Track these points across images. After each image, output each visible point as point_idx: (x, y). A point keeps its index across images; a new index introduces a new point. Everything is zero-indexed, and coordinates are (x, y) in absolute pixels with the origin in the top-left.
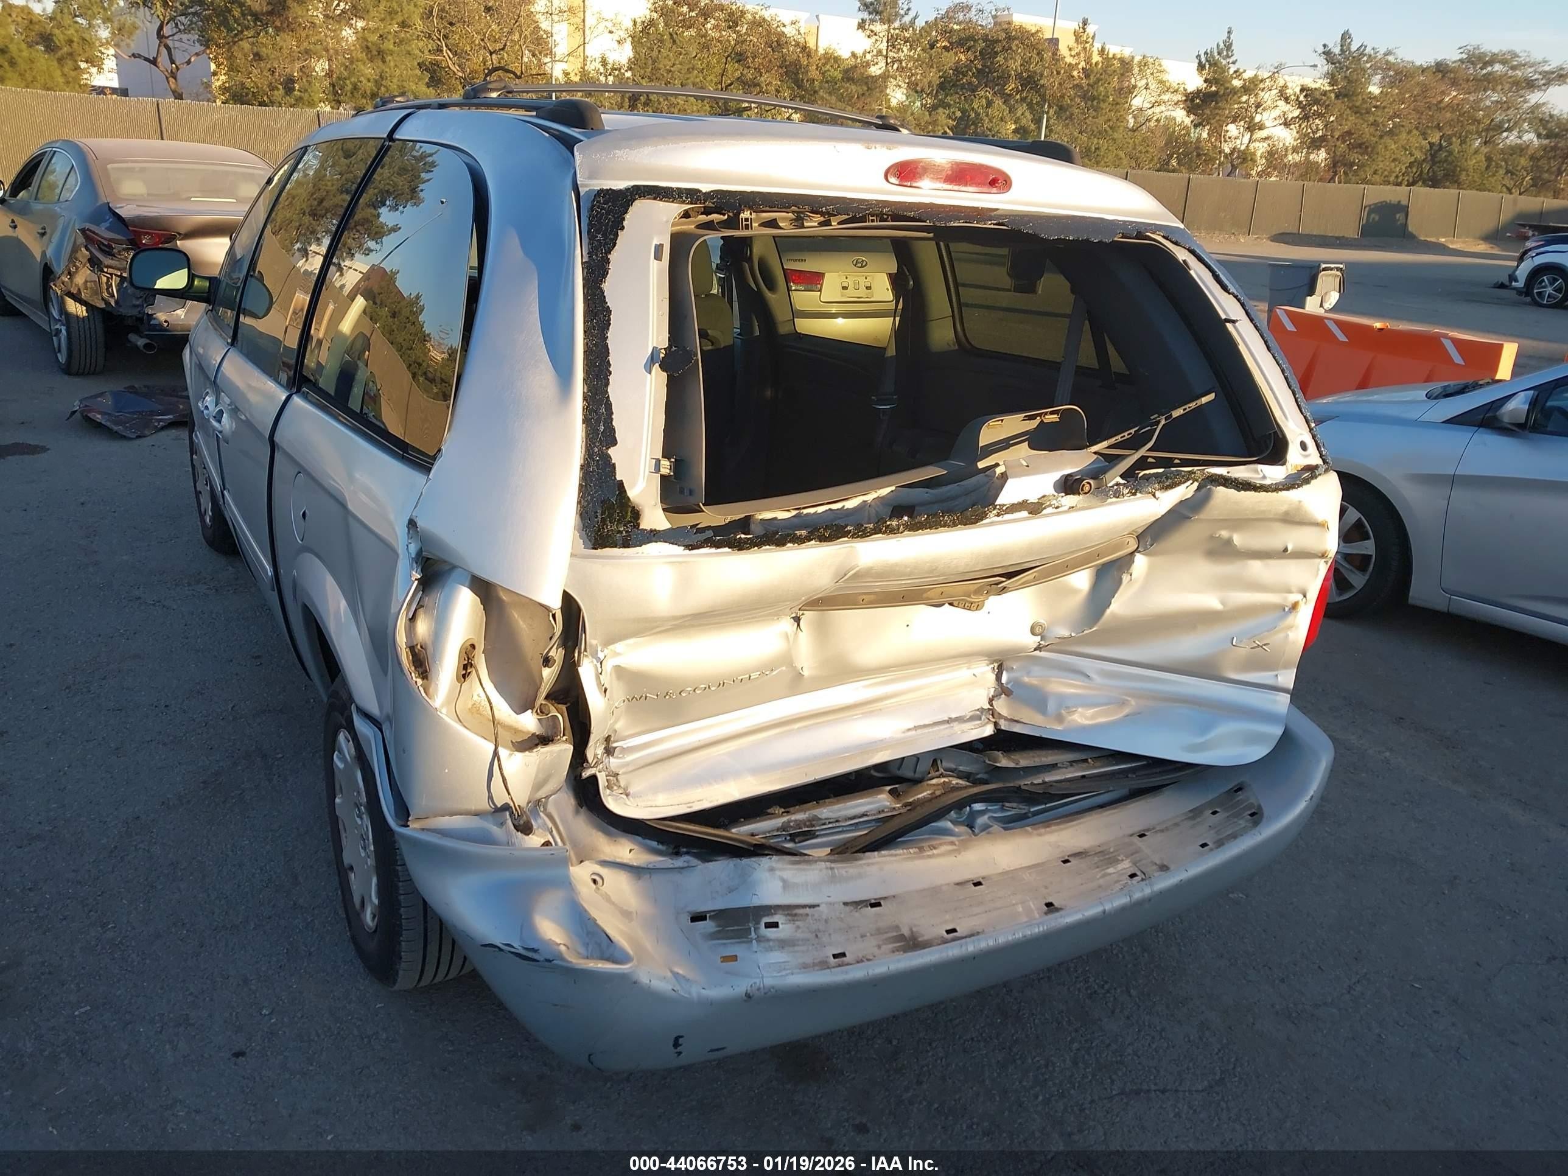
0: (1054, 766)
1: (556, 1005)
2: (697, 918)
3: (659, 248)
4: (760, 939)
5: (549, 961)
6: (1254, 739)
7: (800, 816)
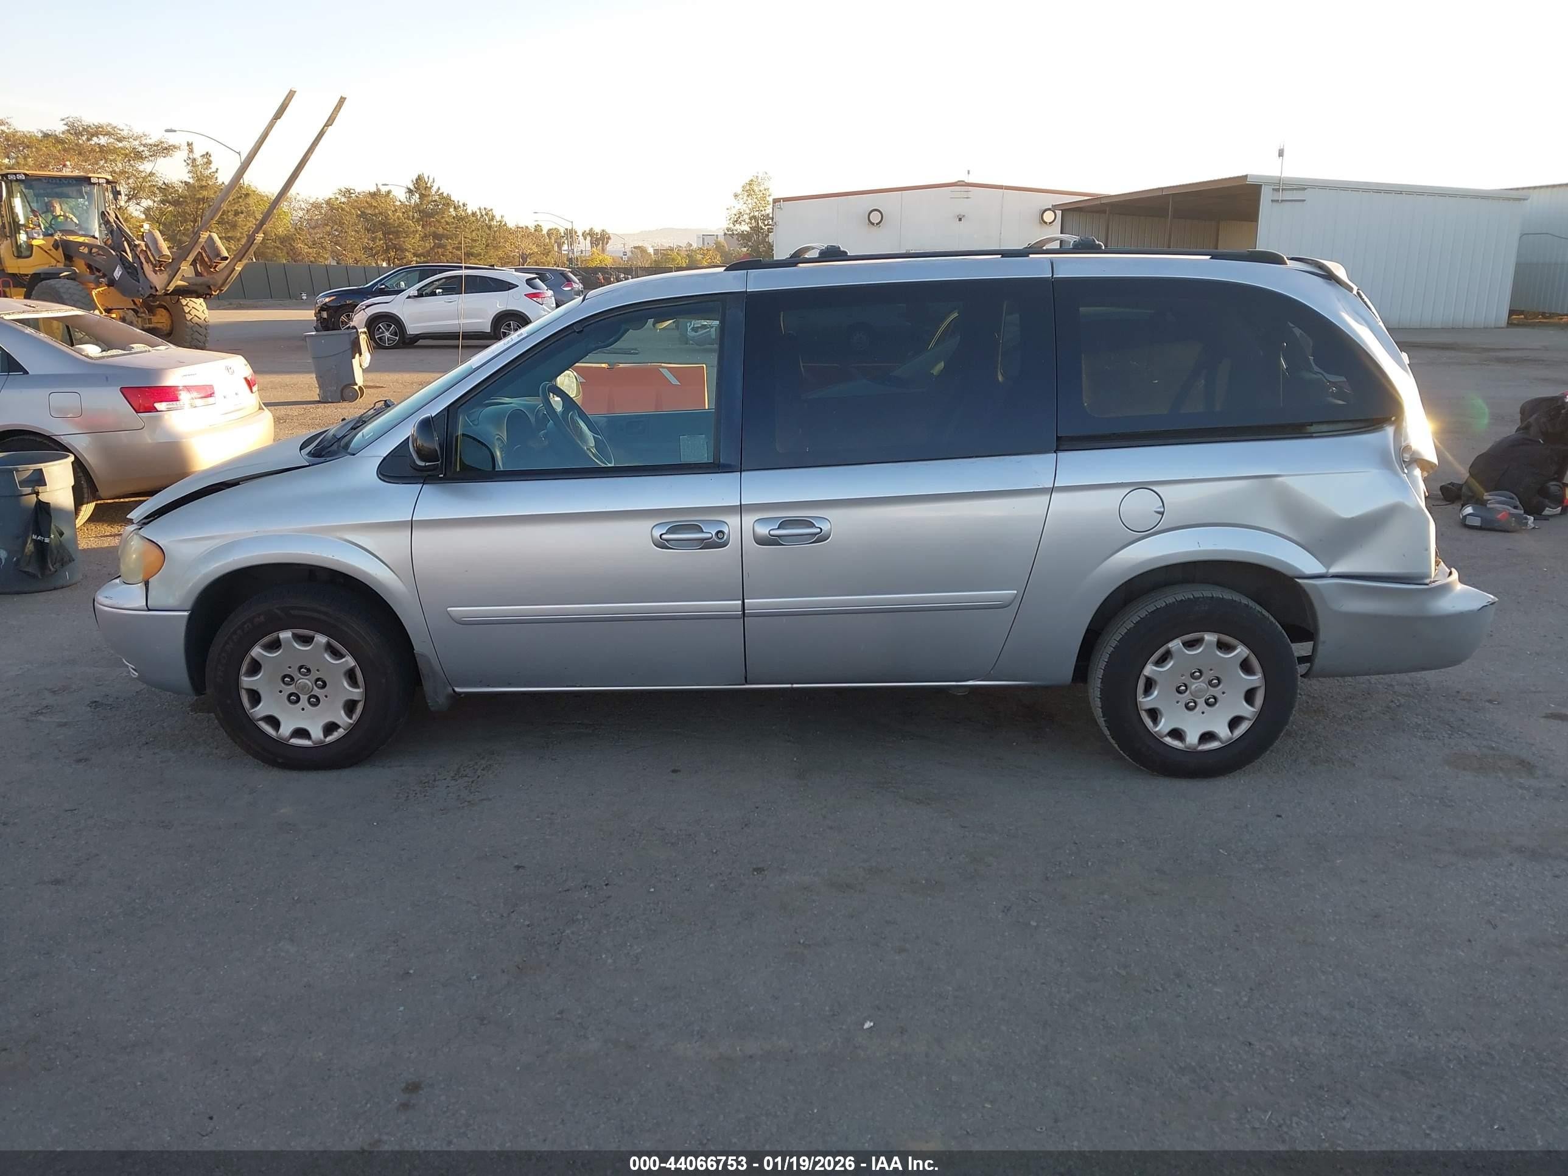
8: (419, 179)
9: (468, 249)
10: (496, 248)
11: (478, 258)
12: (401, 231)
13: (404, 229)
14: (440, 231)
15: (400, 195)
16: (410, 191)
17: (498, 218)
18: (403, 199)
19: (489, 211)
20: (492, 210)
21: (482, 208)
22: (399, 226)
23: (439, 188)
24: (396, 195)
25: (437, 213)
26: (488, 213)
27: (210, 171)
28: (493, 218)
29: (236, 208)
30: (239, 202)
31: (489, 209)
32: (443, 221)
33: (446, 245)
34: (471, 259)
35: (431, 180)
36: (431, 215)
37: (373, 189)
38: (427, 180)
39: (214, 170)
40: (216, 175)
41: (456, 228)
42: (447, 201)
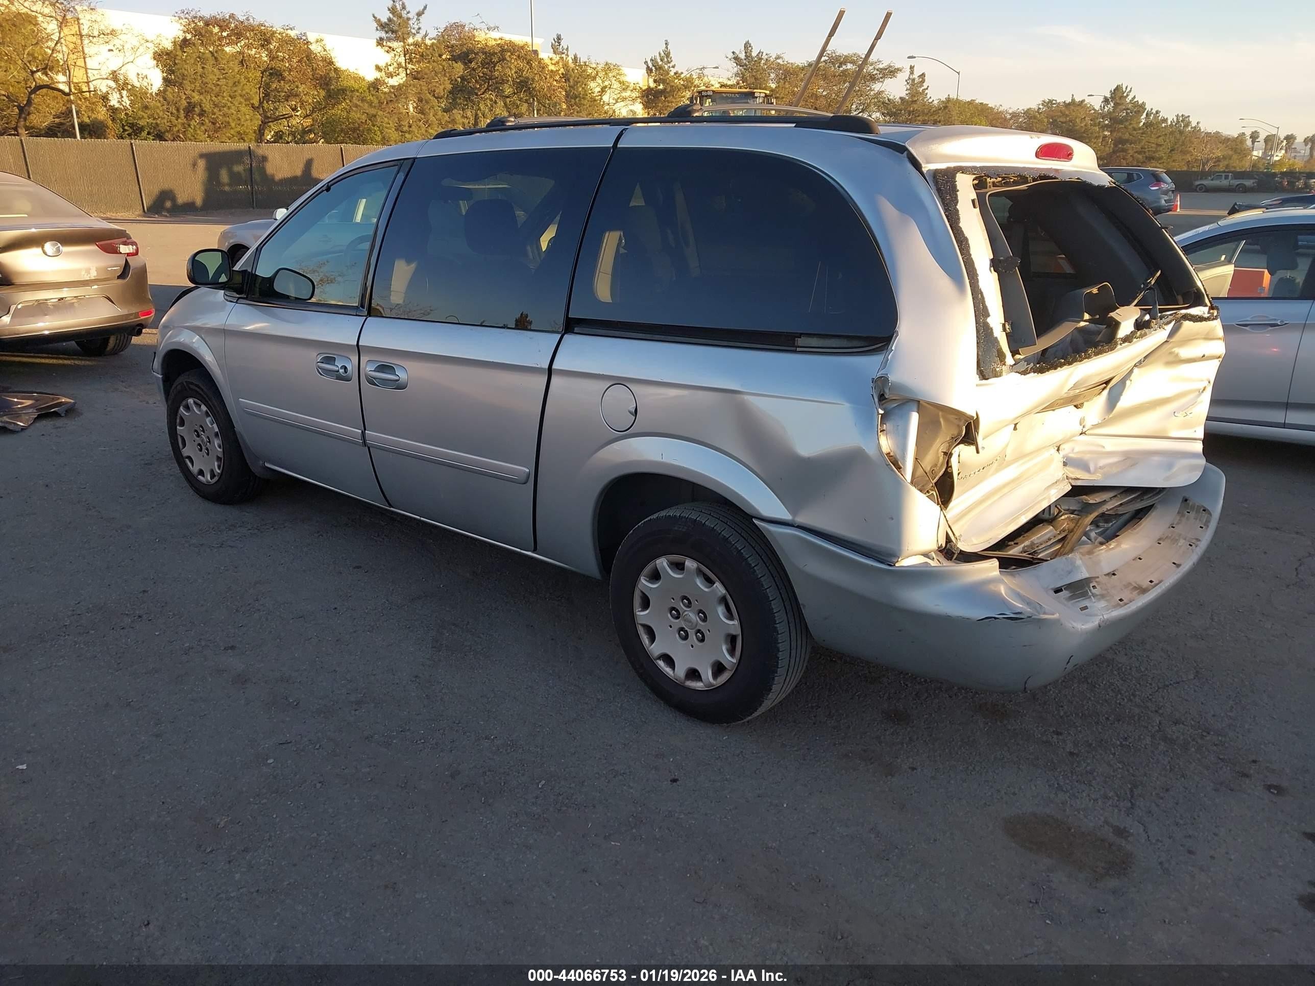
0: (1104, 502)
1: (1025, 646)
2: (1057, 591)
3: (973, 201)
4: (1094, 595)
5: (1030, 617)
6: (1193, 468)
7: (1027, 543)
8: (1118, 88)
9: (1150, 153)
10: (1184, 152)
11: (1160, 162)
12: (1085, 137)
13: (1088, 135)
14: (1127, 136)
15: (1096, 103)
16: (1106, 100)
17: (1194, 124)
18: (1097, 108)
19: (1187, 117)
20: (1189, 116)
21: (1180, 115)
22: (1084, 132)
23: (1135, 97)
24: (1093, 104)
25: (1127, 120)
26: (1184, 120)
27: (923, 88)
28: (1188, 124)
29: (935, 118)
30: (939, 113)
31: (1187, 115)
32: (1130, 127)
33: (1128, 149)
34: (1152, 163)
35: (1128, 89)
36: (1121, 122)
37: (1069, 100)
38: (1124, 90)
39: (925, 87)
40: (926, 91)
41: (1142, 134)
42: (1139, 108)
